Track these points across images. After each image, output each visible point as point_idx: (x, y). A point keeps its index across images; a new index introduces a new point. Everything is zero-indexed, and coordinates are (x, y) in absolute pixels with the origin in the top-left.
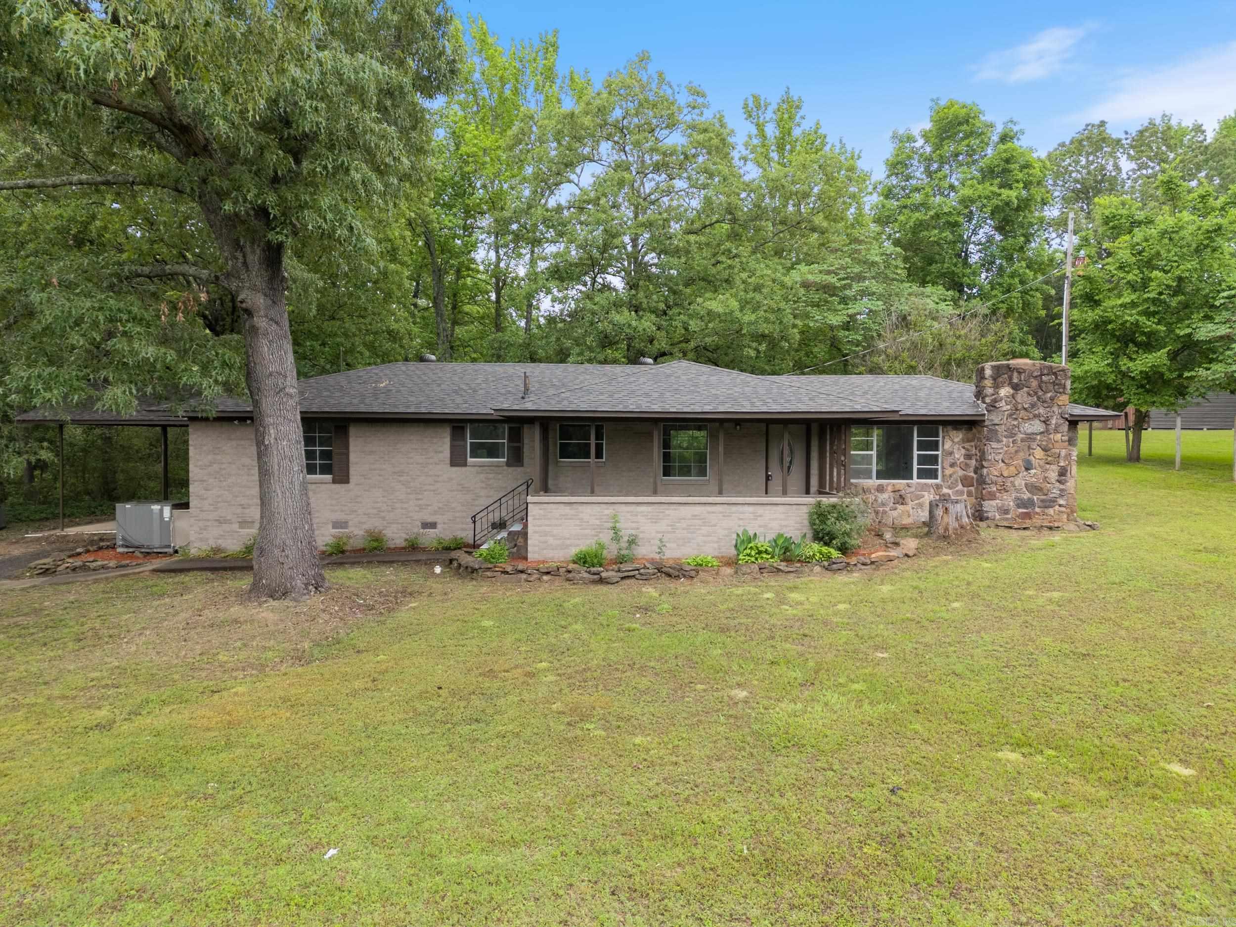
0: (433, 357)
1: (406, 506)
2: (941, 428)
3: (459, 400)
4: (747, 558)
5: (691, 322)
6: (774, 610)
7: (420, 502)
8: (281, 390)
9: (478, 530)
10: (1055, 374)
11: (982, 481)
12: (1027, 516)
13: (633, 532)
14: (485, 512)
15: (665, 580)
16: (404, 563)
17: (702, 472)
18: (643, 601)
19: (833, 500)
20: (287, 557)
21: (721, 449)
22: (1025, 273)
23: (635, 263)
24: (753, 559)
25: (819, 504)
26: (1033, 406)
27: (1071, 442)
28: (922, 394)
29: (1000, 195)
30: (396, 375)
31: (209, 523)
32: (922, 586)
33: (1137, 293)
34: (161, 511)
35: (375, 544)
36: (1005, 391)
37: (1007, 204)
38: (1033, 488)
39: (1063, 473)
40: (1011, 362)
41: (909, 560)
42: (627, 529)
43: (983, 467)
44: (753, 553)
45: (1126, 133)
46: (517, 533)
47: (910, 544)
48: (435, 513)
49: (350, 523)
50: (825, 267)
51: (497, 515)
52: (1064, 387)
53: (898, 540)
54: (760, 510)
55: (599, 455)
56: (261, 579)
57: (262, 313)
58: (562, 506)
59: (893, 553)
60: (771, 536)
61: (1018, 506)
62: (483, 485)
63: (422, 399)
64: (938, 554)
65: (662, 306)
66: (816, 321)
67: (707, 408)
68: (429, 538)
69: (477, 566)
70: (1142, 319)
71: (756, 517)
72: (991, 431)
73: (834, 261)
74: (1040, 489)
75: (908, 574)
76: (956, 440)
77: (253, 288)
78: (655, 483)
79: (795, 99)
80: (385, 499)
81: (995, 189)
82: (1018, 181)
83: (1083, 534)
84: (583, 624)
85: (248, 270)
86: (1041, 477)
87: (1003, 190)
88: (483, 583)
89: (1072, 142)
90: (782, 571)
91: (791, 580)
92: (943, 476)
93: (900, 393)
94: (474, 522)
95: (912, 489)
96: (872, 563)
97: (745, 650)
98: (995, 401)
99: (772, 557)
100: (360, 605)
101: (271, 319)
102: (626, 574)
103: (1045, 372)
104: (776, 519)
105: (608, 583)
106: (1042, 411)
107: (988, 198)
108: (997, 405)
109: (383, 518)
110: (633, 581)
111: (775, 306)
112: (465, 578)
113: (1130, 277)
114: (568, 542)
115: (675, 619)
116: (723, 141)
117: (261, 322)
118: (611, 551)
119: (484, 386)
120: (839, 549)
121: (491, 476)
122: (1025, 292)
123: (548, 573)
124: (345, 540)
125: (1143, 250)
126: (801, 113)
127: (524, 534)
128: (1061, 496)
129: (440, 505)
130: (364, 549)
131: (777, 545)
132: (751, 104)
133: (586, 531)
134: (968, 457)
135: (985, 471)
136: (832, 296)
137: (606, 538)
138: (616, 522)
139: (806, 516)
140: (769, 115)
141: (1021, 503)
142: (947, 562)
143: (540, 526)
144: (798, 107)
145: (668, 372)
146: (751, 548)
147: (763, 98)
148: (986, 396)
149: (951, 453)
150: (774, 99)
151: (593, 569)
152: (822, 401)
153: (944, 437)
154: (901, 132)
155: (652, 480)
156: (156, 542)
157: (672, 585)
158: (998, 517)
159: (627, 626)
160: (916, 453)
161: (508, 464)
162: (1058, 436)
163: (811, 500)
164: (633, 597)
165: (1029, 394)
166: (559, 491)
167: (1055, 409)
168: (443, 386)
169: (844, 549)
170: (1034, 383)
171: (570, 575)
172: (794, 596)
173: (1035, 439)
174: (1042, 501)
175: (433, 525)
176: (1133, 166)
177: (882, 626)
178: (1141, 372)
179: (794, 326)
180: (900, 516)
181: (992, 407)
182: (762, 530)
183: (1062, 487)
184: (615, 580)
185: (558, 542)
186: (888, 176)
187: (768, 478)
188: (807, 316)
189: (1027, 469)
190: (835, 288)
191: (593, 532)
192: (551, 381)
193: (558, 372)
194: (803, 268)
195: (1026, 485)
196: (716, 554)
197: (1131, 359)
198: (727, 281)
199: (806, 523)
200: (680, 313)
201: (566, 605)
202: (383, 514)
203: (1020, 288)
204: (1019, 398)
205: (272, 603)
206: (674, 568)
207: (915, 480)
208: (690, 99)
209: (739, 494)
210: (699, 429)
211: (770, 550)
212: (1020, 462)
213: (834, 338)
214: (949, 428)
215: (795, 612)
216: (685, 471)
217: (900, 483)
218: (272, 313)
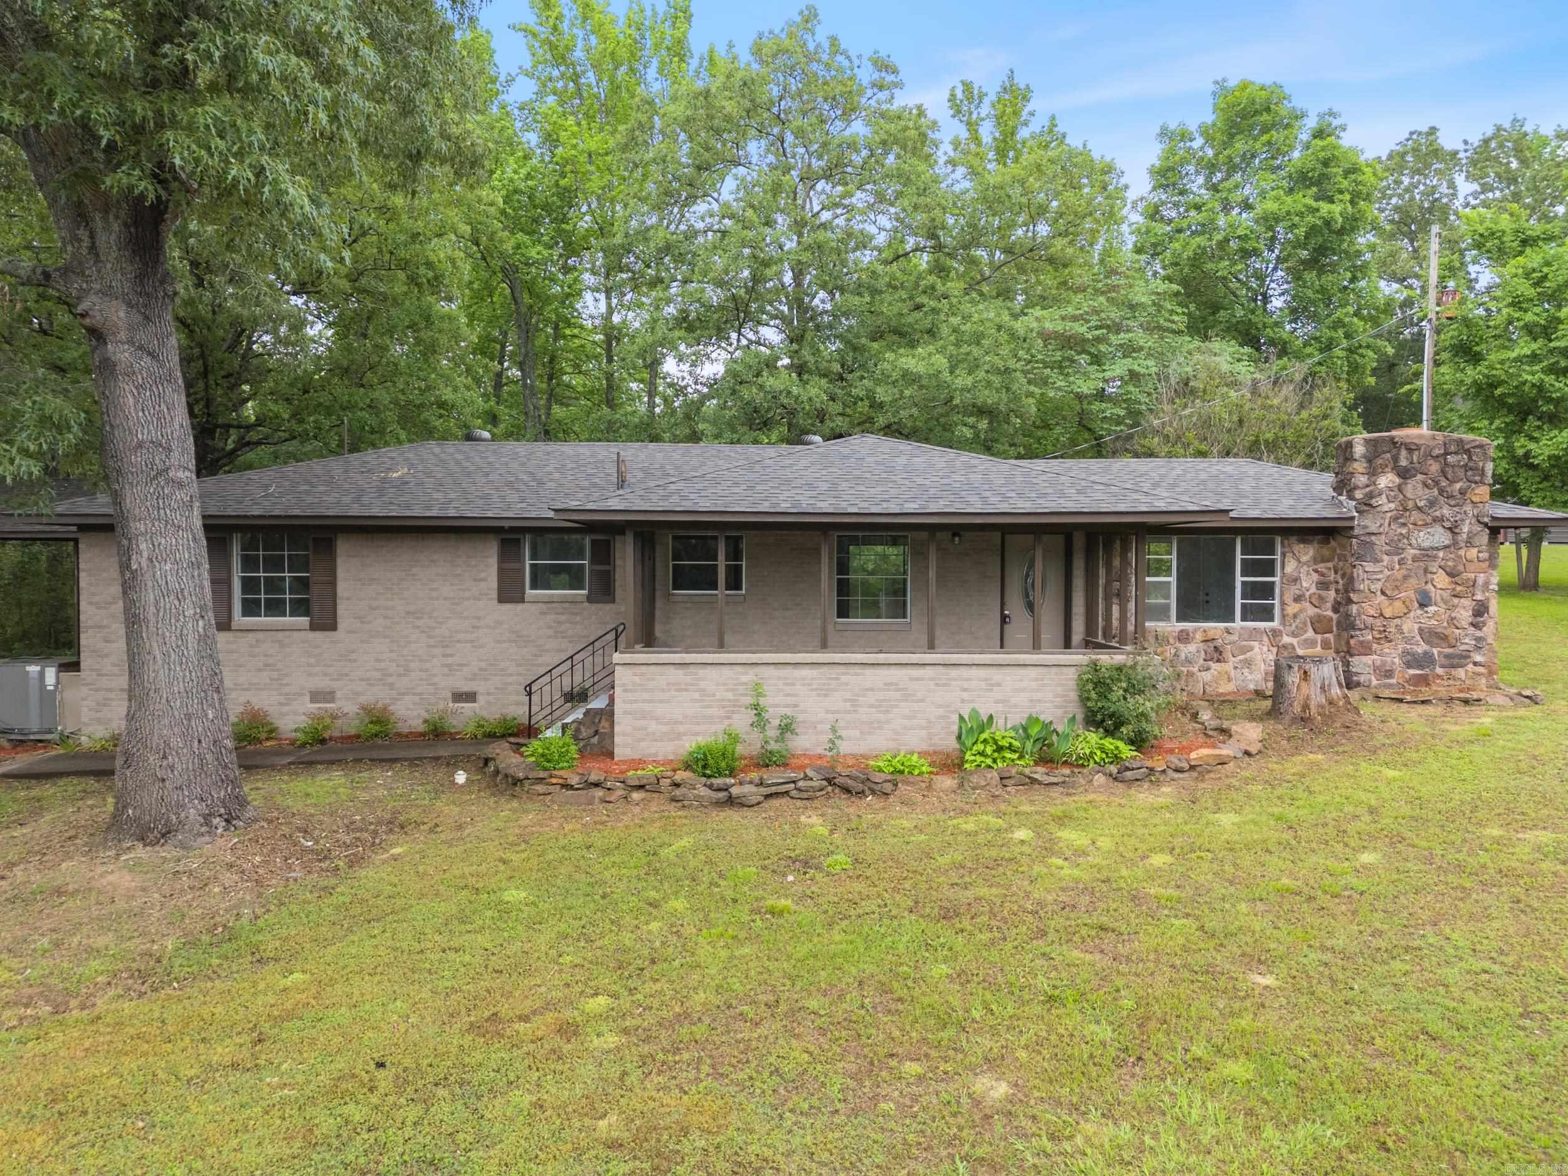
0: (486, 435)
1: (428, 665)
2: (1278, 540)
3: (513, 497)
4: (979, 759)
5: (878, 390)
6: (1038, 869)
7: (450, 660)
8: (159, 474)
9: (535, 709)
10: (1468, 452)
11: (1347, 625)
12: (1423, 680)
13: (788, 712)
14: (547, 678)
15: (841, 801)
16: (414, 762)
17: (899, 610)
18: (801, 846)
19: (1119, 658)
20: (172, 768)
21: (932, 574)
22: (1352, 323)
23: (799, 307)
24: (989, 761)
25: (1095, 666)
26: (1432, 503)
27: (1492, 561)
28: (1246, 487)
29: (1318, 210)
30: (422, 460)
31: (112, 695)
32: (1291, 814)
33: (1541, 341)
34: (42, 674)
35: (377, 728)
36: (1387, 480)
37: (1328, 223)
38: (1432, 636)
39: (1481, 610)
40: (1394, 433)
41: (1251, 761)
42: (776, 706)
43: (1350, 601)
44: (989, 750)
45: (1466, 142)
46: (599, 712)
47: (1250, 733)
48: (474, 677)
49: (339, 694)
50: (1070, 310)
51: (567, 681)
52: (1483, 473)
53: (1226, 724)
54: (996, 674)
55: (734, 582)
56: (125, 807)
57: (123, 335)
58: (671, 669)
59: (1225, 751)
60: (1018, 718)
61: (1409, 665)
62: (550, 632)
63: (453, 496)
64: (1297, 750)
65: (836, 367)
66: (1059, 389)
67: (911, 507)
68: (463, 719)
69: (521, 775)
70: (1549, 379)
71: (992, 686)
72: (1364, 544)
73: (1080, 303)
74: (1444, 638)
75: (1256, 788)
76: (1304, 559)
77: (107, 292)
78: (824, 630)
79: (1022, 86)
80: (394, 655)
81: (1310, 201)
82: (1341, 192)
83: (1522, 712)
84: (690, 896)
85: (98, 260)
86: (1445, 617)
87: (1321, 204)
88: (529, 806)
89: (1390, 157)
90: (1040, 783)
91: (1058, 802)
92: (1284, 616)
93: (1211, 485)
94: (530, 694)
95: (1235, 638)
96: (1192, 768)
97: (993, 965)
98: (1370, 496)
99: (1021, 757)
100: (306, 850)
101: (141, 348)
102: (773, 789)
103: (1453, 448)
104: (1023, 690)
105: (743, 805)
106: (1446, 511)
107: (1301, 214)
108: (1374, 502)
109: (391, 686)
110: (784, 801)
111: (1001, 364)
112: (502, 793)
113: (1529, 317)
114: (681, 729)
115: (859, 886)
116: (923, 136)
117: (121, 353)
118: (751, 744)
119: (557, 475)
120: (1132, 742)
121: (563, 618)
122: (1351, 351)
123: (641, 787)
124: (328, 721)
125: (1545, 277)
126: (1030, 107)
127: (608, 713)
128: (1478, 648)
129: (483, 665)
130: (358, 736)
131: (1028, 737)
132: (959, 94)
133: (710, 711)
134: (1323, 585)
135: (1354, 609)
136: (1079, 353)
137: (742, 722)
138: (759, 695)
139: (1072, 684)
140: (985, 109)
141: (1412, 660)
142: (1315, 766)
143: (636, 701)
144: (1026, 99)
145: (846, 451)
146: (985, 741)
147: (976, 86)
148: (1356, 488)
149: (1296, 580)
150: (991, 87)
151: (718, 781)
152: (1098, 496)
153: (1284, 555)
154: (1173, 126)
155: (819, 622)
156: (34, 724)
157: (850, 807)
158: (1375, 682)
159: (770, 903)
160: (1239, 579)
161: (590, 599)
162: (1473, 553)
163: (1080, 658)
164: (784, 835)
165: (1425, 485)
166: (669, 645)
167: (1468, 508)
168: (491, 478)
169: (1138, 741)
170: (1434, 467)
171: (678, 792)
172: (1070, 836)
173: (1436, 557)
174: (1447, 656)
175: (471, 697)
176: (1476, 187)
177: (1243, 907)
178: (1550, 457)
179: (1030, 394)
180: (1216, 680)
181: (1366, 505)
182: (1000, 707)
183: (1478, 634)
184: (754, 800)
185: (664, 728)
186: (1154, 189)
187: (1004, 619)
188: (1045, 382)
189: (1422, 605)
190: (1085, 341)
191: (722, 712)
192: (662, 467)
193: (676, 456)
194: (1037, 312)
195: (1421, 630)
196: (924, 747)
197: (1532, 439)
198: (930, 332)
199: (1074, 695)
200: (862, 378)
201: (664, 852)
202: (390, 680)
203: (1345, 343)
204: (1409, 490)
205: (141, 852)
206: (854, 778)
207: (1238, 624)
208: (876, 75)
209: (960, 648)
210: (894, 542)
211: (1016, 744)
212: (1411, 594)
213: (1082, 414)
214: (1293, 539)
215: (1076, 872)
216: (872, 609)
217: (1215, 627)
218: (141, 336)
